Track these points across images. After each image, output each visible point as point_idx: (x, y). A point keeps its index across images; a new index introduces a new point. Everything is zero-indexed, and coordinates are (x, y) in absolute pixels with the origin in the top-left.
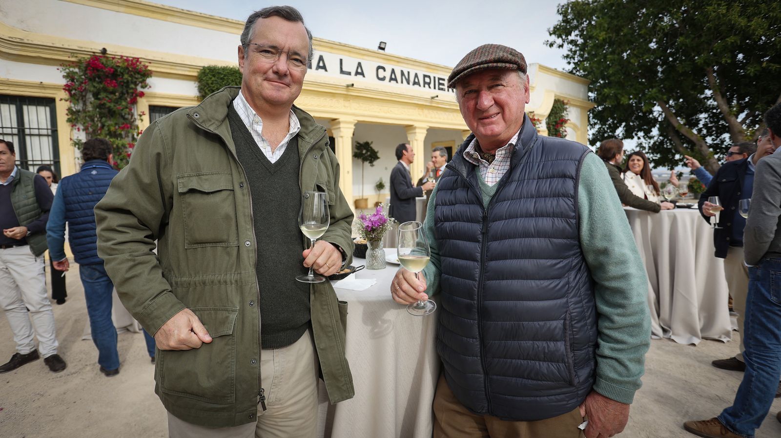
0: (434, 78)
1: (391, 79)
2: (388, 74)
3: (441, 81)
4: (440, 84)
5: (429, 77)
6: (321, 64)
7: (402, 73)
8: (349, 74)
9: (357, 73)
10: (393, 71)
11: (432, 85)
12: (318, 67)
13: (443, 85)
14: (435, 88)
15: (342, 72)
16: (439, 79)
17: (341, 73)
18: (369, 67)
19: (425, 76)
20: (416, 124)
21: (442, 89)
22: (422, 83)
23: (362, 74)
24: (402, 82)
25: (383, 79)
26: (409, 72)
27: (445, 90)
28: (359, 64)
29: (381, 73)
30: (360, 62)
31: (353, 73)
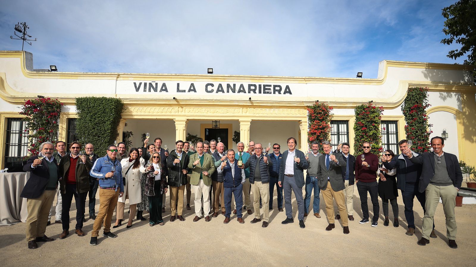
0: (260, 86)
1: (218, 91)
2: (215, 88)
3: (266, 87)
4: (265, 89)
5: (255, 86)
6: (164, 88)
7: (228, 86)
8: (184, 91)
9: (190, 90)
10: (220, 85)
11: (257, 91)
12: (162, 90)
13: (270, 89)
14: (260, 92)
15: (178, 90)
16: (264, 86)
17: (177, 92)
18: (200, 85)
19: (250, 86)
20: (240, 119)
21: (268, 93)
22: (247, 89)
23: (195, 90)
24: (228, 92)
25: (212, 91)
26: (234, 85)
27: (271, 93)
28: (192, 85)
29: (210, 88)
30: (192, 83)
31: (187, 90)
